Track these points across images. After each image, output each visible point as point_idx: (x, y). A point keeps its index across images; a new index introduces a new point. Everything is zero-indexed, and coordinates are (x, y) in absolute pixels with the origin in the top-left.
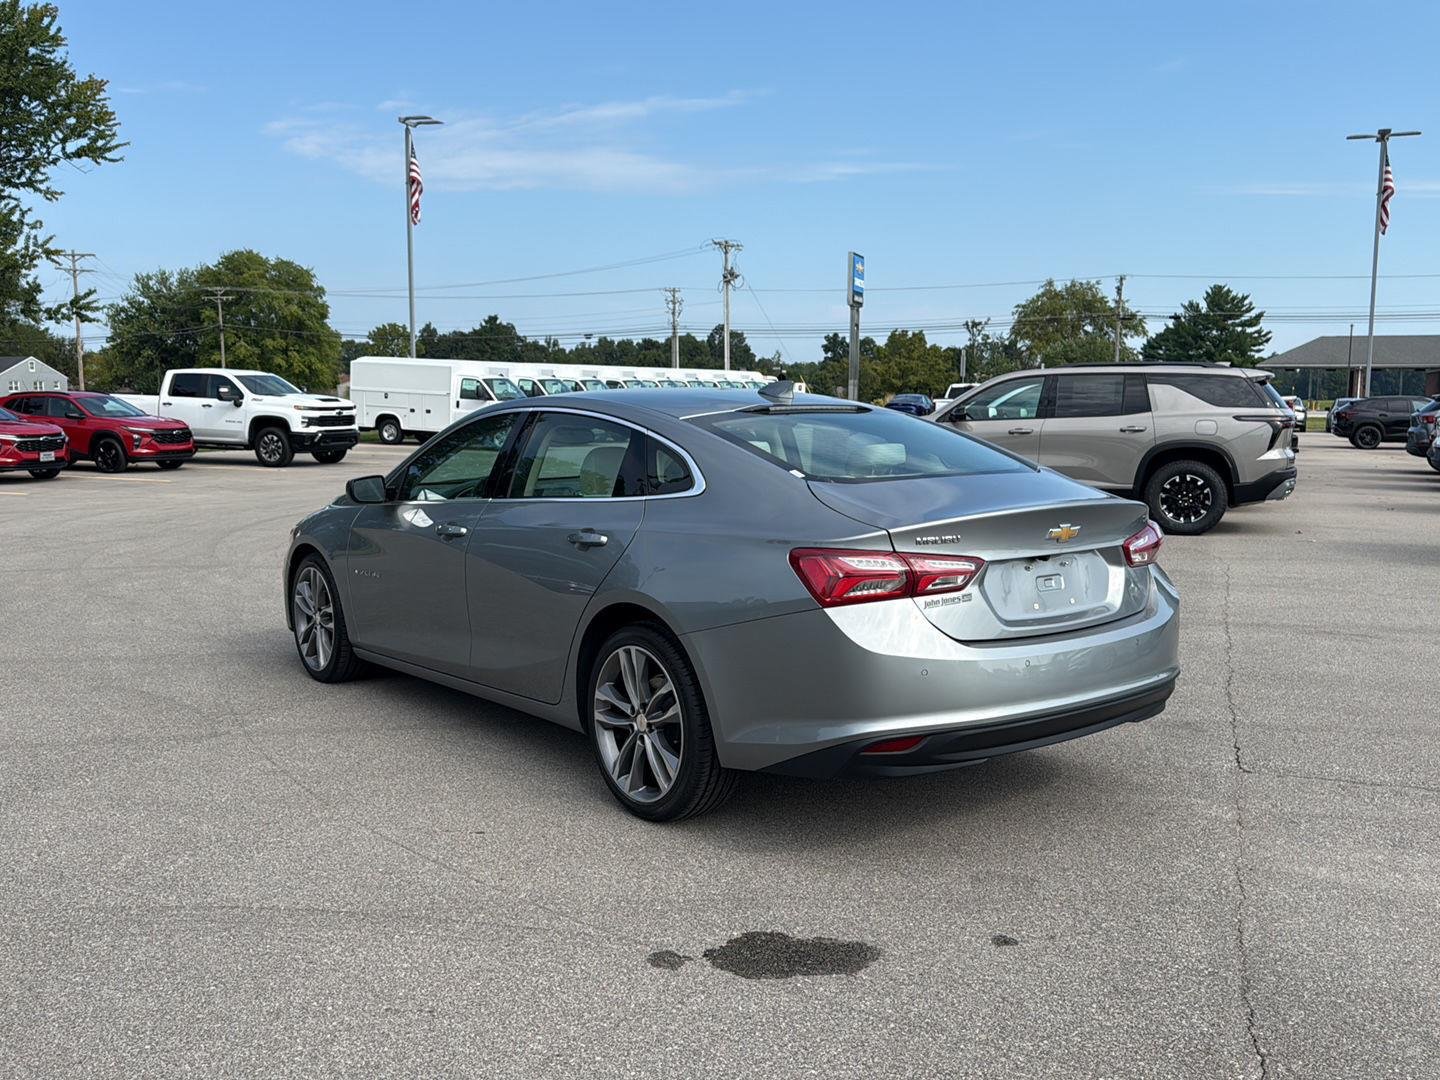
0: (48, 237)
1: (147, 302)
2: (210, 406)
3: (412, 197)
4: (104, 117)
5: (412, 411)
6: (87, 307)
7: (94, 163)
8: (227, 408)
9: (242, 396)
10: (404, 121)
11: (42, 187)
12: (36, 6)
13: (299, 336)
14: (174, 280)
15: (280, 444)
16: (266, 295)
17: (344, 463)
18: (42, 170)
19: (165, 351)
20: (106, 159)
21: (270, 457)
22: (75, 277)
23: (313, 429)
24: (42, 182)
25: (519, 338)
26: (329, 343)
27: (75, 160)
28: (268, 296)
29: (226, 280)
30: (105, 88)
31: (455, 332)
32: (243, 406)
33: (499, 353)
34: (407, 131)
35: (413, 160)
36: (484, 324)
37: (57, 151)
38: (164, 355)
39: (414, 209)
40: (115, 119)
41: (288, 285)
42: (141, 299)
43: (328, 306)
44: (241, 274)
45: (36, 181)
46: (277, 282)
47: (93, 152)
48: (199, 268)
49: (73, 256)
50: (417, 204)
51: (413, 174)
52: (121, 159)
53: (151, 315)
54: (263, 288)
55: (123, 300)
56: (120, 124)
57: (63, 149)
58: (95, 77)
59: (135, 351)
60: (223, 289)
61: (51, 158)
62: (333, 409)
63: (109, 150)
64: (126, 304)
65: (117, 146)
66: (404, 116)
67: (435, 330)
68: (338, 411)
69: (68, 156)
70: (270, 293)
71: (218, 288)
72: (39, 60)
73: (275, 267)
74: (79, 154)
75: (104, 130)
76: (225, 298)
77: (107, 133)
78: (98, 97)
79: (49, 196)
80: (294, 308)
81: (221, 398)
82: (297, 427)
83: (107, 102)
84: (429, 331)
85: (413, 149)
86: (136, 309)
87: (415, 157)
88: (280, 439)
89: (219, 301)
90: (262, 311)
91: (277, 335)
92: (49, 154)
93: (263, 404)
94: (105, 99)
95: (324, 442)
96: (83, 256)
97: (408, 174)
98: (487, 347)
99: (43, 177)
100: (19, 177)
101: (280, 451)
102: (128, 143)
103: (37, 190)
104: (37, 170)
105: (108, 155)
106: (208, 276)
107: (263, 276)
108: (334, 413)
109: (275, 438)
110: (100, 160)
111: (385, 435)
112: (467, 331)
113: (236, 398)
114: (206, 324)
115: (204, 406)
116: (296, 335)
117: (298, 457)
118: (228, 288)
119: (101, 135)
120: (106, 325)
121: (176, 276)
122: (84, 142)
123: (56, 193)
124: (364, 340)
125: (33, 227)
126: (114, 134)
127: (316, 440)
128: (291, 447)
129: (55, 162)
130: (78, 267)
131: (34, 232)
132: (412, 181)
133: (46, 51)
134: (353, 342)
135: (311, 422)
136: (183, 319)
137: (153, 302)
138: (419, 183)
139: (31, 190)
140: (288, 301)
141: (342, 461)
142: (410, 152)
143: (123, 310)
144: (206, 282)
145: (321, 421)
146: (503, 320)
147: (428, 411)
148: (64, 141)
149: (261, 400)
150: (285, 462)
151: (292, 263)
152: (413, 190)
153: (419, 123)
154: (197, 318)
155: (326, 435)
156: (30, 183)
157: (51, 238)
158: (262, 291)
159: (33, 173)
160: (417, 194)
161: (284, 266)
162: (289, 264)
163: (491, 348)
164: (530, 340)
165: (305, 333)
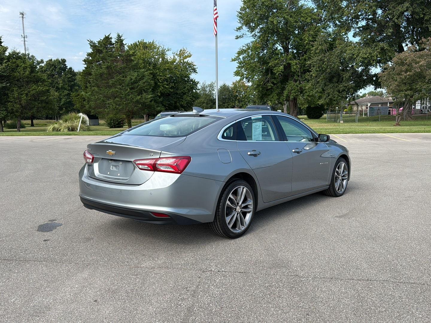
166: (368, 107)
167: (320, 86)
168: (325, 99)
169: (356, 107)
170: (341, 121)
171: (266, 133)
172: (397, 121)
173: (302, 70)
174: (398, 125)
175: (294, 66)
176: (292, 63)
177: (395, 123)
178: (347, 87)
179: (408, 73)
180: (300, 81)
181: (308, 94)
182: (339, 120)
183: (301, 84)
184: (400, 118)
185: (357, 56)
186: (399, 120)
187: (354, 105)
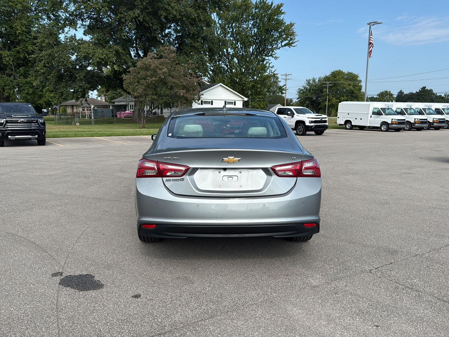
0: (274, 70)
1: (309, 87)
2: (286, 117)
3: (370, 48)
4: (293, 34)
5: (356, 119)
6: (283, 90)
7: (289, 47)
8: (290, 118)
9: (294, 114)
10: (369, 24)
11: (274, 56)
12: (278, 4)
13: (352, 96)
14: (317, 80)
15: (303, 129)
16: (342, 83)
17: (323, 135)
18: (275, 51)
19: (312, 102)
20: (292, 46)
21: (300, 133)
22: (286, 81)
23: (312, 124)
24: (274, 55)
25: (434, 94)
26: (361, 98)
27: (284, 47)
28: (343, 84)
29: (331, 79)
30: (294, 25)
31: (410, 93)
32: (294, 117)
33: (425, 100)
34: (370, 27)
35: (371, 36)
36: (420, 90)
37: (280, 45)
38: (312, 103)
39: (370, 53)
40: (296, 34)
41: (350, 80)
42: (307, 86)
43: (362, 86)
44: (336, 77)
45: (273, 55)
46: (347, 79)
47: (289, 44)
48: (324, 76)
49: (286, 75)
50: (371, 51)
51: (371, 41)
52: (296, 46)
53: (309, 91)
54: (342, 81)
55: (302, 87)
56: (297, 35)
57: (281, 44)
58: (292, 22)
59: (304, 102)
60: (329, 82)
61: (278, 47)
62: (319, 118)
63: (294, 43)
64: (303, 88)
65: (295, 42)
66: (369, 23)
67: (403, 92)
68: (321, 119)
69: (282, 46)
70: (344, 83)
71: (328, 82)
72: (277, 20)
73: (347, 75)
74: (285, 46)
75: (292, 38)
76: (329, 85)
77: (293, 38)
78: (292, 28)
79: (276, 58)
80: (351, 87)
81: (288, 115)
82: (307, 124)
83: (294, 30)
84: (401, 93)
85: (371, 33)
86: (306, 90)
87: (372, 36)
88: (303, 127)
89: (328, 86)
90: (341, 88)
91: (345, 96)
92: (278, 46)
93: (299, 117)
94: (294, 28)
95: (315, 128)
96: (288, 75)
97: (369, 41)
98: (421, 98)
99: (275, 53)
100: (269, 54)
101: (302, 131)
102: (298, 41)
103: (273, 57)
104: (273, 51)
105: (293, 45)
106: (327, 79)
107: (342, 78)
108: (319, 119)
109: (301, 127)
110: (290, 47)
111: (347, 127)
112: (414, 92)
113: (292, 115)
114: (324, 93)
115: (284, 117)
116: (351, 96)
117: (308, 133)
118: (331, 82)
119: (291, 39)
120: (297, 95)
121: (318, 79)
122: (287, 42)
123: (278, 57)
124: (377, 96)
125: (272, 68)
126: (295, 39)
127: (313, 128)
128: (305, 130)
129: (279, 48)
130: (287, 78)
131: (271, 69)
132: (370, 43)
133: (278, 17)
134: (373, 97)
135: (312, 122)
136: (318, 92)
137: (310, 87)
138: (372, 44)
139: (271, 57)
140: (349, 85)
141: (323, 134)
142: (371, 34)
143: (302, 90)
144: (325, 81)
145: (315, 122)
146: (428, 88)
147: (361, 119)
148: (282, 42)
149: (299, 116)
150: (304, 134)
151: (352, 73)
152: (370, 46)
153: (374, 24)
154: (322, 92)
155: (316, 126)
156: (271, 55)
157: (275, 70)
158: (341, 82)
159: (272, 52)
160: (371, 48)
161: (350, 74)
162: (351, 73)
163: (422, 98)
164: (438, 95)
165: (354, 95)
166: (92, 109)
167: (50, 84)
168: (58, 99)
169: (70, 109)
170: (77, 123)
171: (37, 136)
172: (142, 123)
173: (15, 64)
174: (144, 127)
175: (6, 58)
176: (3, 53)
177: (141, 126)
178: (83, 87)
179: (154, 79)
180: (14, 76)
181: (27, 91)
182: (75, 122)
183: (16, 79)
184: (145, 121)
185: (92, 56)
186: (144, 123)
187: (67, 107)
